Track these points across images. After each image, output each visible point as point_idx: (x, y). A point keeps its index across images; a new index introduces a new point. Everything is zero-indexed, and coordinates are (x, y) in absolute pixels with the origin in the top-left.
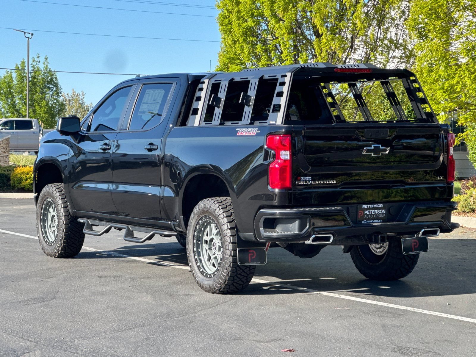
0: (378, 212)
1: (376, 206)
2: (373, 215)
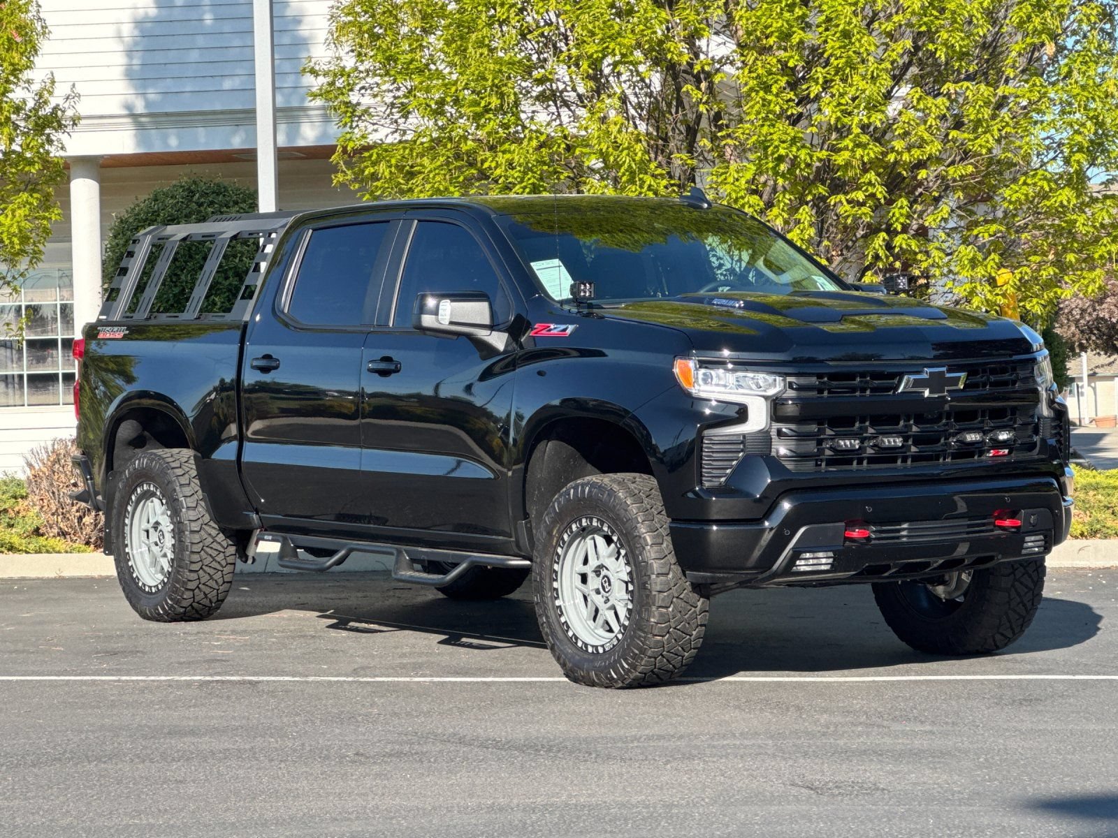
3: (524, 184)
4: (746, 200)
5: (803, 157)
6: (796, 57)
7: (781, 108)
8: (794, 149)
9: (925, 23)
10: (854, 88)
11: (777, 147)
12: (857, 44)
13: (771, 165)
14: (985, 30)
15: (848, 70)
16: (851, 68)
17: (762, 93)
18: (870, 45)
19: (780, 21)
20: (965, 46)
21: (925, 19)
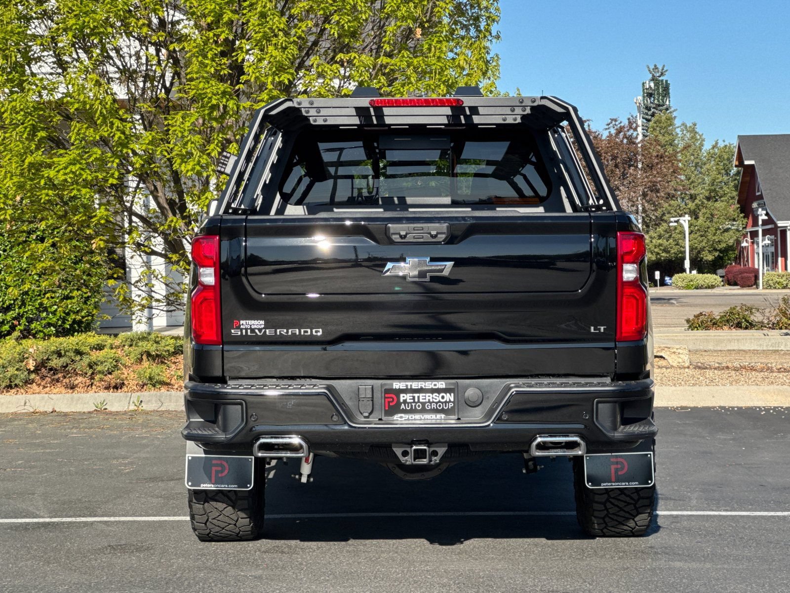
0: (436, 397)
1: (429, 385)
2: (424, 403)
3: (25, 125)
4: (189, 138)
5: (231, 106)
6: (227, 32)
7: (215, 69)
8: (224, 100)
9: (322, 8)
10: (269, 55)
11: (210, 98)
12: (271, 23)
13: (207, 112)
14: (367, 15)
15: (264, 42)
16: (267, 40)
17: (200, 58)
18: (280, 23)
19: (214, 5)
20: (352, 27)
21: (322, 5)
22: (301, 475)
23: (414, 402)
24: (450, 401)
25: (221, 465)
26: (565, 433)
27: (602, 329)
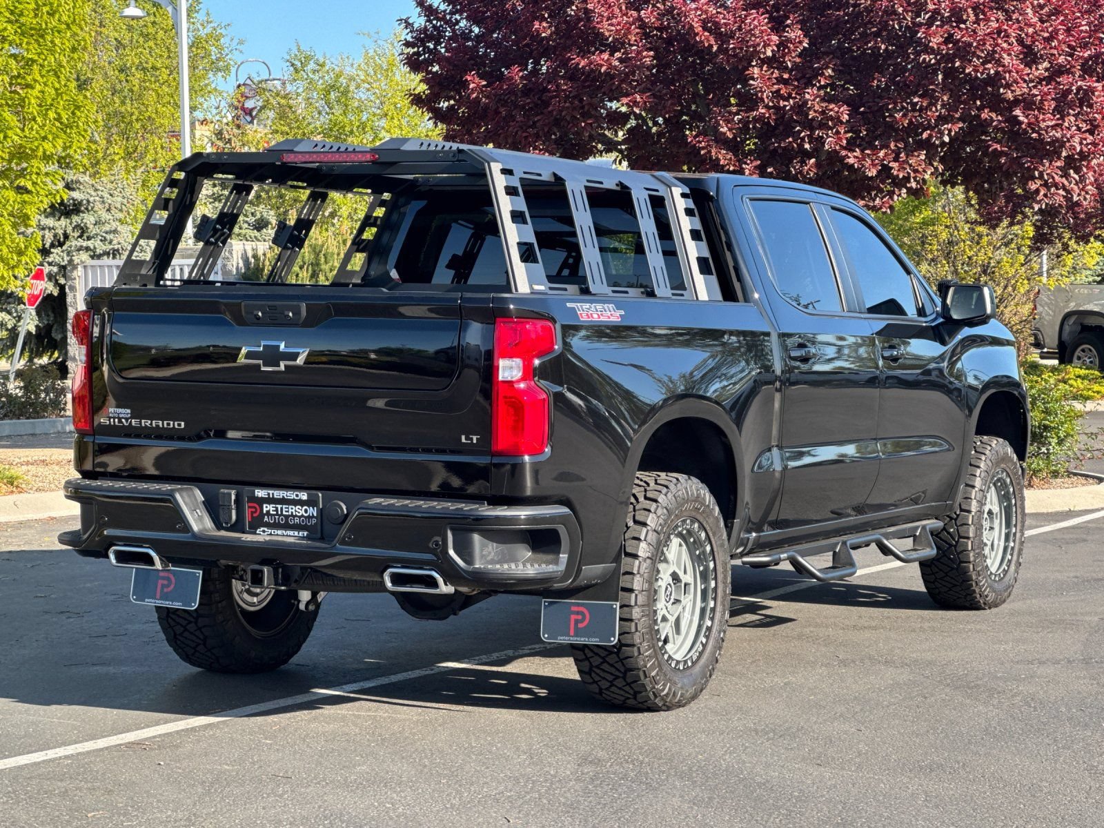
0: (299, 511)
1: (291, 495)
2: (287, 517)
22: (299, 601)
23: (277, 514)
24: (313, 516)
25: (168, 579)
26: (420, 564)
27: (475, 439)
